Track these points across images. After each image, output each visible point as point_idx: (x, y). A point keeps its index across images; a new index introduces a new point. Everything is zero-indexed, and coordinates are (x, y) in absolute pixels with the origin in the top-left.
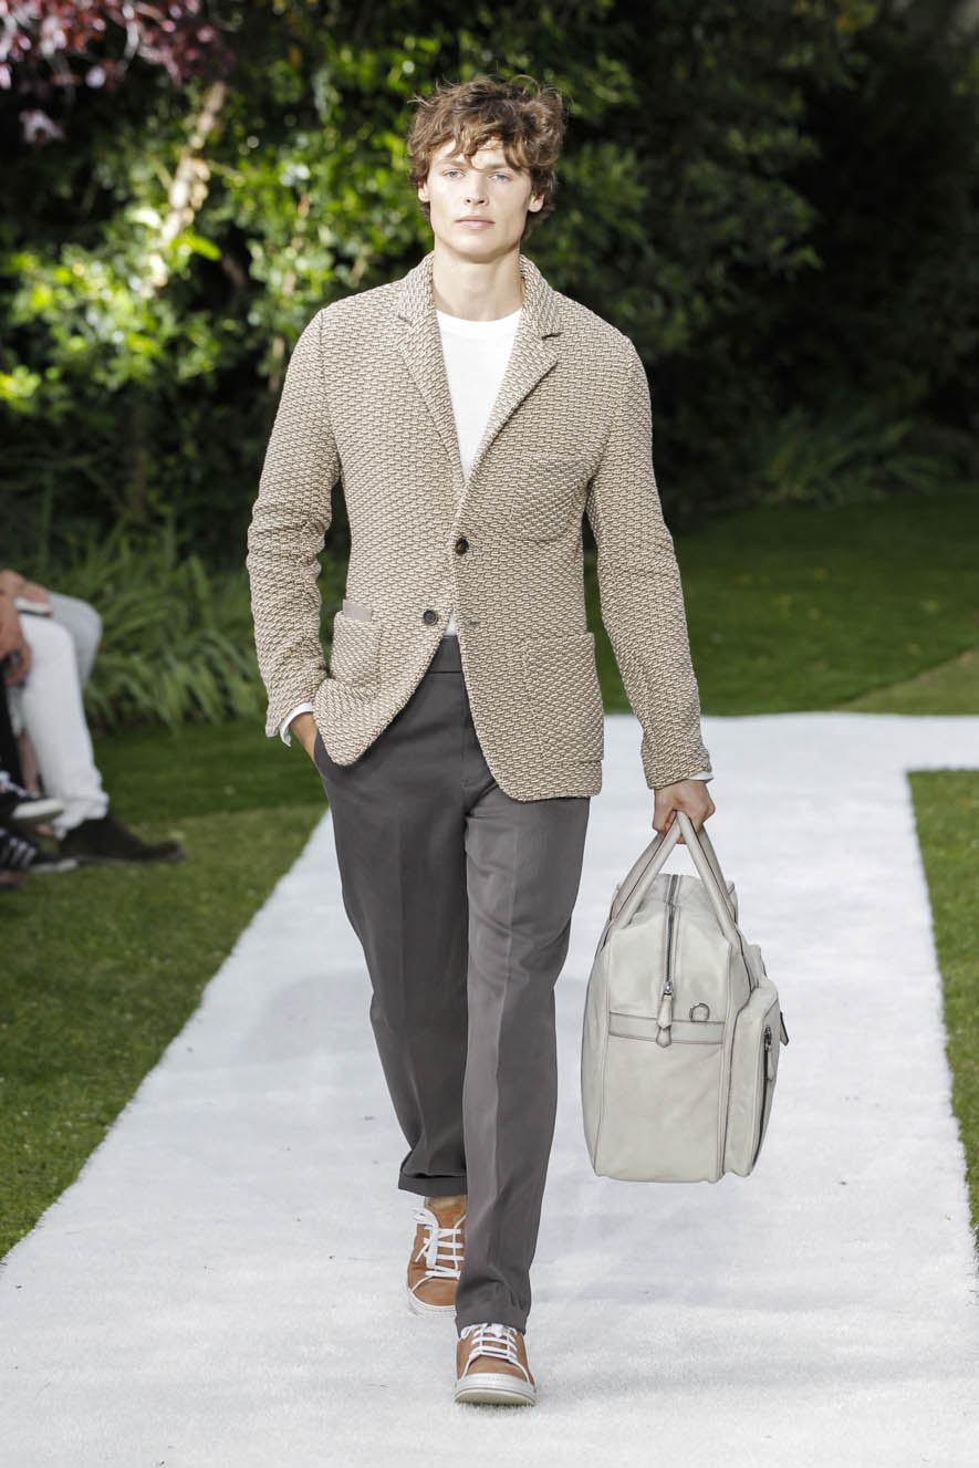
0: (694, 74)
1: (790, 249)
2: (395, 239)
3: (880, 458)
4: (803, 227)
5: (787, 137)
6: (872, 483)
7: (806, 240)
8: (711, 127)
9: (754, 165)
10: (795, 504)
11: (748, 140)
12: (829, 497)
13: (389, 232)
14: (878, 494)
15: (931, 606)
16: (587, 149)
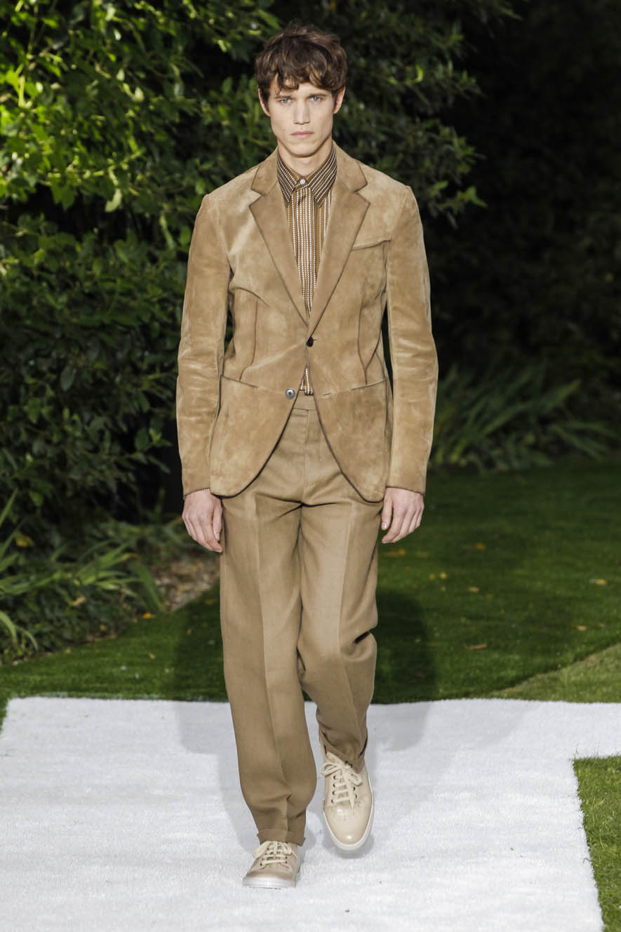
0: (341, 7)
1: (449, 193)
2: (19, 182)
3: (544, 421)
4: (464, 169)
5: (444, 71)
6: (534, 447)
7: (466, 183)
8: (362, 62)
9: (409, 103)
10: (453, 470)
11: (401, 76)
12: (490, 464)
13: (13, 175)
14: (542, 461)
15: (601, 582)
16: (227, 86)
